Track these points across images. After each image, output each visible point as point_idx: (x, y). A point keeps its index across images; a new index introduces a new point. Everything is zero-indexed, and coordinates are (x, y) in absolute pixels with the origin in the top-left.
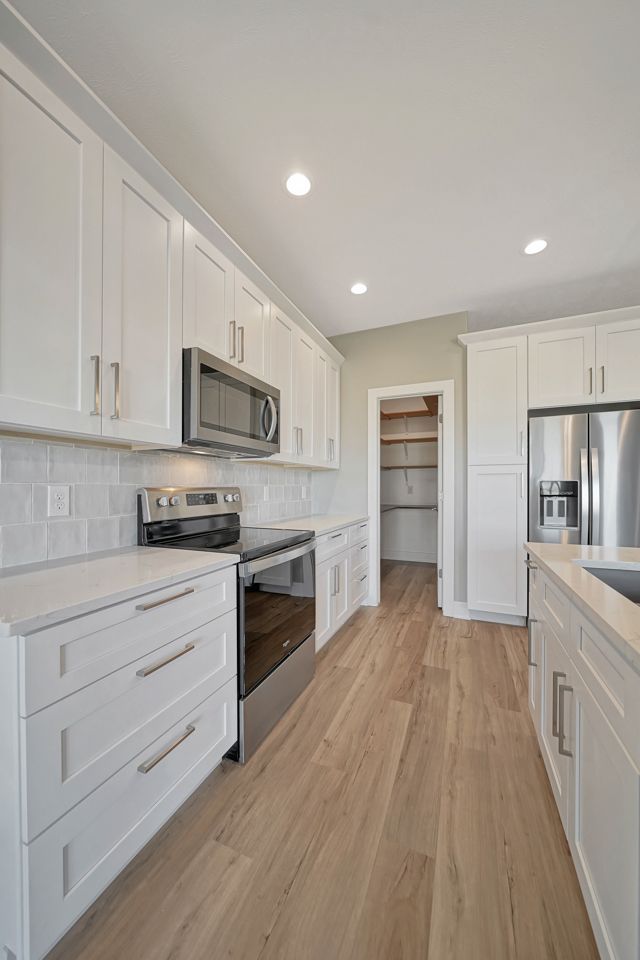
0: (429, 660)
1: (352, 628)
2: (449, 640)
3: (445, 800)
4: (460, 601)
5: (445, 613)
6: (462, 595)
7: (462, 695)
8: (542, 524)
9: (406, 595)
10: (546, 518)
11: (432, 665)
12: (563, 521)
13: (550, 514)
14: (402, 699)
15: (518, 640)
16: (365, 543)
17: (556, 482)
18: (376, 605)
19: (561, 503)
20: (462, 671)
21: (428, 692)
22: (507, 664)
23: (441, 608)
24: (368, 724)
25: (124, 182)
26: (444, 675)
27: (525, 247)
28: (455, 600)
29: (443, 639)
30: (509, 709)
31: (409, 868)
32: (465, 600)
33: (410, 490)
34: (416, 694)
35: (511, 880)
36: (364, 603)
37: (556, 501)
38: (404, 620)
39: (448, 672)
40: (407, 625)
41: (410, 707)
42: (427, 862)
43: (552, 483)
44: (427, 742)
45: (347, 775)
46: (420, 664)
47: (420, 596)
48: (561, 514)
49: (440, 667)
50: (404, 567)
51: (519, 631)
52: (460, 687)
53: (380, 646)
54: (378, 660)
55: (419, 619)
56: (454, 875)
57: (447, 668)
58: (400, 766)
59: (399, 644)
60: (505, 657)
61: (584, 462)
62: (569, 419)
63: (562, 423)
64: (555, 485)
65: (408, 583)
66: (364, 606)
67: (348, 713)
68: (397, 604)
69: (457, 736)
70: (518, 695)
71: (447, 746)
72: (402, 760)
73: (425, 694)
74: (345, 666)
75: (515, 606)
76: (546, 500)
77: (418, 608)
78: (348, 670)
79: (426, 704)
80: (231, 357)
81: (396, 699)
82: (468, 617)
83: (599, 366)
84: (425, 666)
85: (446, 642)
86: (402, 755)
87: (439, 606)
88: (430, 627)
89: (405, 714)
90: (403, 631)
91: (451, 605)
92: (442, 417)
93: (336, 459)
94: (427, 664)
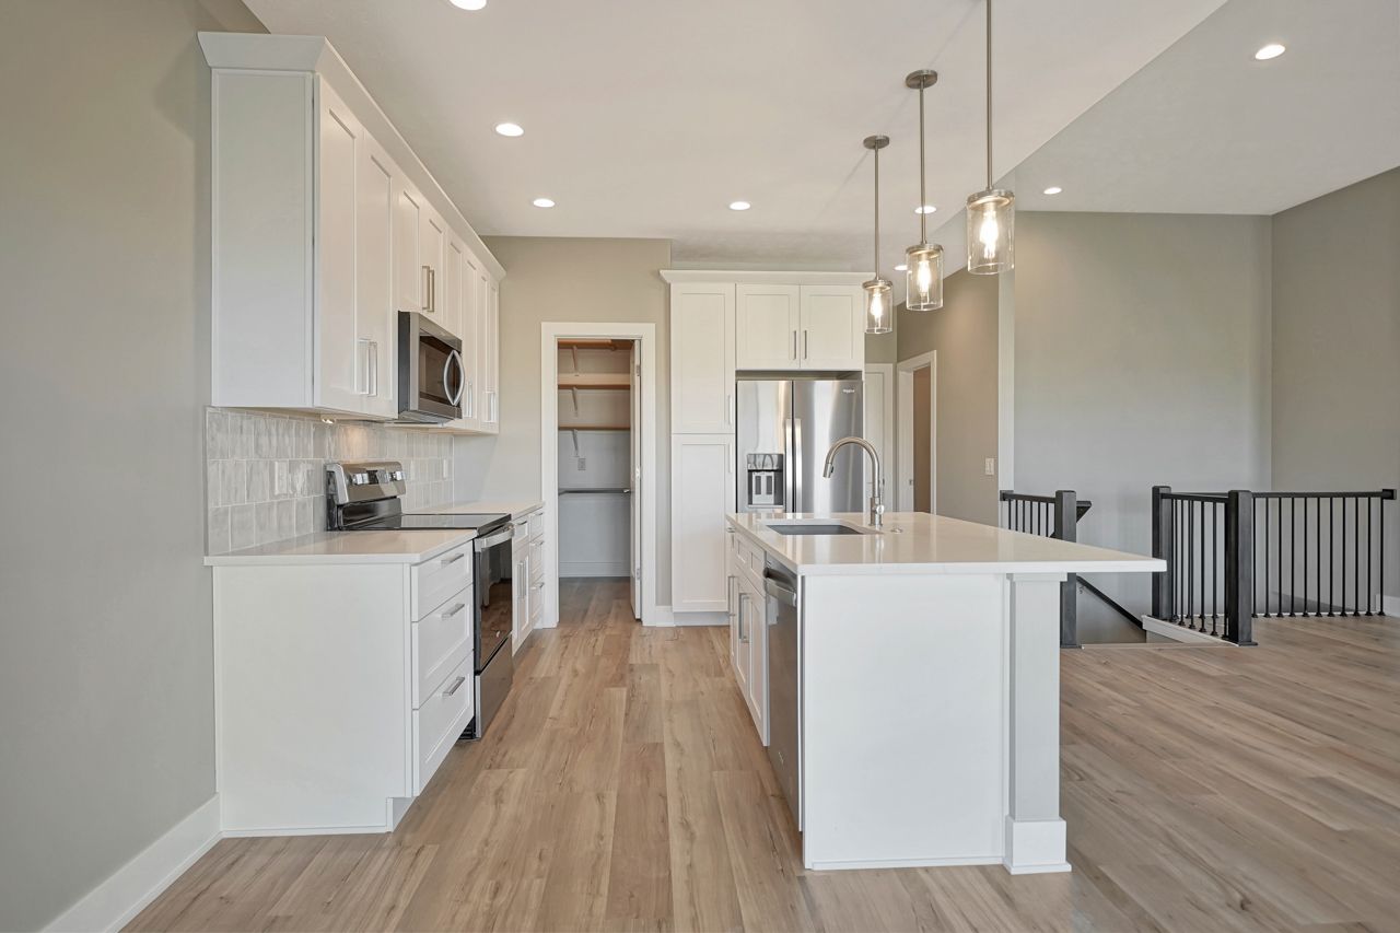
0: (634, 659)
1: (533, 649)
2: (653, 644)
4: (663, 604)
5: (645, 624)
6: (665, 597)
7: (673, 676)
8: (750, 502)
9: (589, 613)
10: (755, 496)
11: (639, 662)
12: (771, 499)
13: (758, 492)
14: (617, 685)
16: (540, 539)
17: (770, 455)
18: (555, 625)
19: (769, 478)
20: (670, 662)
21: (640, 678)
22: (715, 653)
23: (639, 620)
24: (588, 703)
25: (373, 158)
26: (655, 667)
27: (730, 202)
28: (657, 604)
29: (647, 643)
30: (716, 676)
32: (670, 604)
33: (582, 465)
34: (627, 682)
35: (713, 739)
36: (538, 626)
37: (764, 476)
38: (596, 635)
39: (657, 664)
40: (601, 638)
41: (625, 690)
42: (656, 746)
43: (765, 455)
44: (645, 703)
45: (581, 728)
46: (627, 664)
47: (609, 613)
48: (769, 492)
49: (647, 662)
50: (577, 584)
52: (669, 671)
53: (576, 658)
55: (613, 633)
56: (677, 744)
57: (655, 662)
59: (598, 651)
61: (789, 430)
62: (783, 385)
63: (777, 387)
64: (768, 458)
65: (590, 599)
66: (537, 630)
67: (563, 701)
68: (582, 621)
69: (671, 696)
70: (724, 668)
71: (663, 702)
72: (626, 714)
73: (637, 681)
74: (543, 675)
75: (721, 601)
76: (754, 475)
77: (610, 622)
78: (547, 679)
79: (640, 687)
80: (424, 308)
81: (610, 686)
82: (672, 624)
83: (803, 330)
84: (631, 664)
85: (650, 646)
87: (637, 617)
88: (629, 637)
89: (621, 694)
90: (598, 643)
91: (652, 612)
92: (640, 367)
93: (494, 419)
94: (634, 662)
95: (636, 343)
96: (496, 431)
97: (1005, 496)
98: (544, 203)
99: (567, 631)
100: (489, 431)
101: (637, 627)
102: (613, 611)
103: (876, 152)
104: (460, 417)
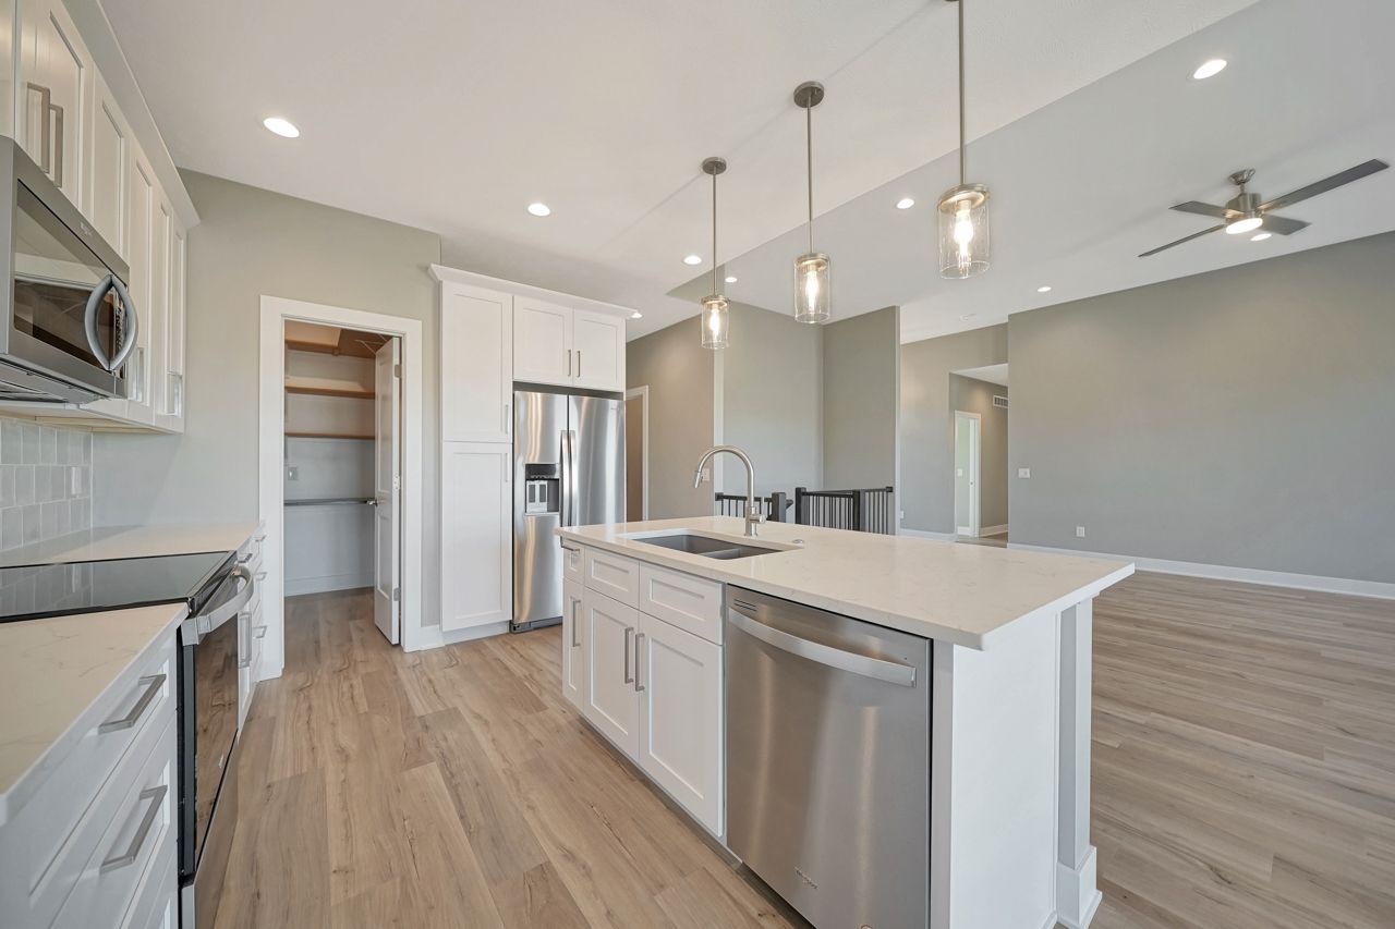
0: (420, 707)
2: (432, 677)
3: (528, 816)
4: (429, 624)
5: (409, 648)
6: (433, 615)
7: (486, 723)
8: (526, 511)
10: (528, 504)
11: (430, 711)
12: (545, 505)
13: (532, 500)
14: (418, 763)
15: (509, 647)
18: (280, 674)
19: (542, 487)
20: (468, 700)
21: (446, 739)
22: (512, 675)
23: (399, 644)
24: (390, 815)
26: (453, 715)
27: (529, 205)
28: (422, 624)
29: (424, 679)
30: (537, 711)
31: (532, 884)
32: (440, 622)
34: (432, 750)
35: (608, 825)
37: (537, 484)
38: (347, 678)
39: (456, 709)
40: (357, 682)
41: (434, 765)
42: (544, 870)
44: (477, 784)
45: (403, 880)
46: (414, 717)
47: (351, 640)
48: (542, 500)
49: (441, 708)
51: (504, 638)
52: (478, 716)
54: (344, 740)
55: (370, 670)
56: (570, 856)
57: (450, 706)
58: (463, 824)
59: (363, 707)
60: (507, 668)
61: (565, 443)
65: (316, 625)
67: (347, 822)
68: (317, 660)
69: (505, 760)
70: (538, 695)
71: (502, 775)
72: (462, 817)
73: (443, 744)
74: (288, 774)
75: (499, 611)
76: (529, 484)
77: (358, 654)
78: (298, 778)
79: (452, 752)
81: (409, 767)
82: (441, 643)
83: (577, 350)
84: (421, 718)
85: (429, 680)
86: (458, 812)
87: (395, 641)
88: (395, 673)
89: (432, 775)
90: (356, 692)
91: (417, 636)
92: (399, 369)
93: (178, 410)
94: (422, 713)
95: (395, 341)
96: (180, 429)
97: (720, 497)
98: (281, 126)
99: (300, 679)
100: (170, 427)
101: (396, 654)
102: (355, 635)
103: (714, 178)
104: (122, 392)
